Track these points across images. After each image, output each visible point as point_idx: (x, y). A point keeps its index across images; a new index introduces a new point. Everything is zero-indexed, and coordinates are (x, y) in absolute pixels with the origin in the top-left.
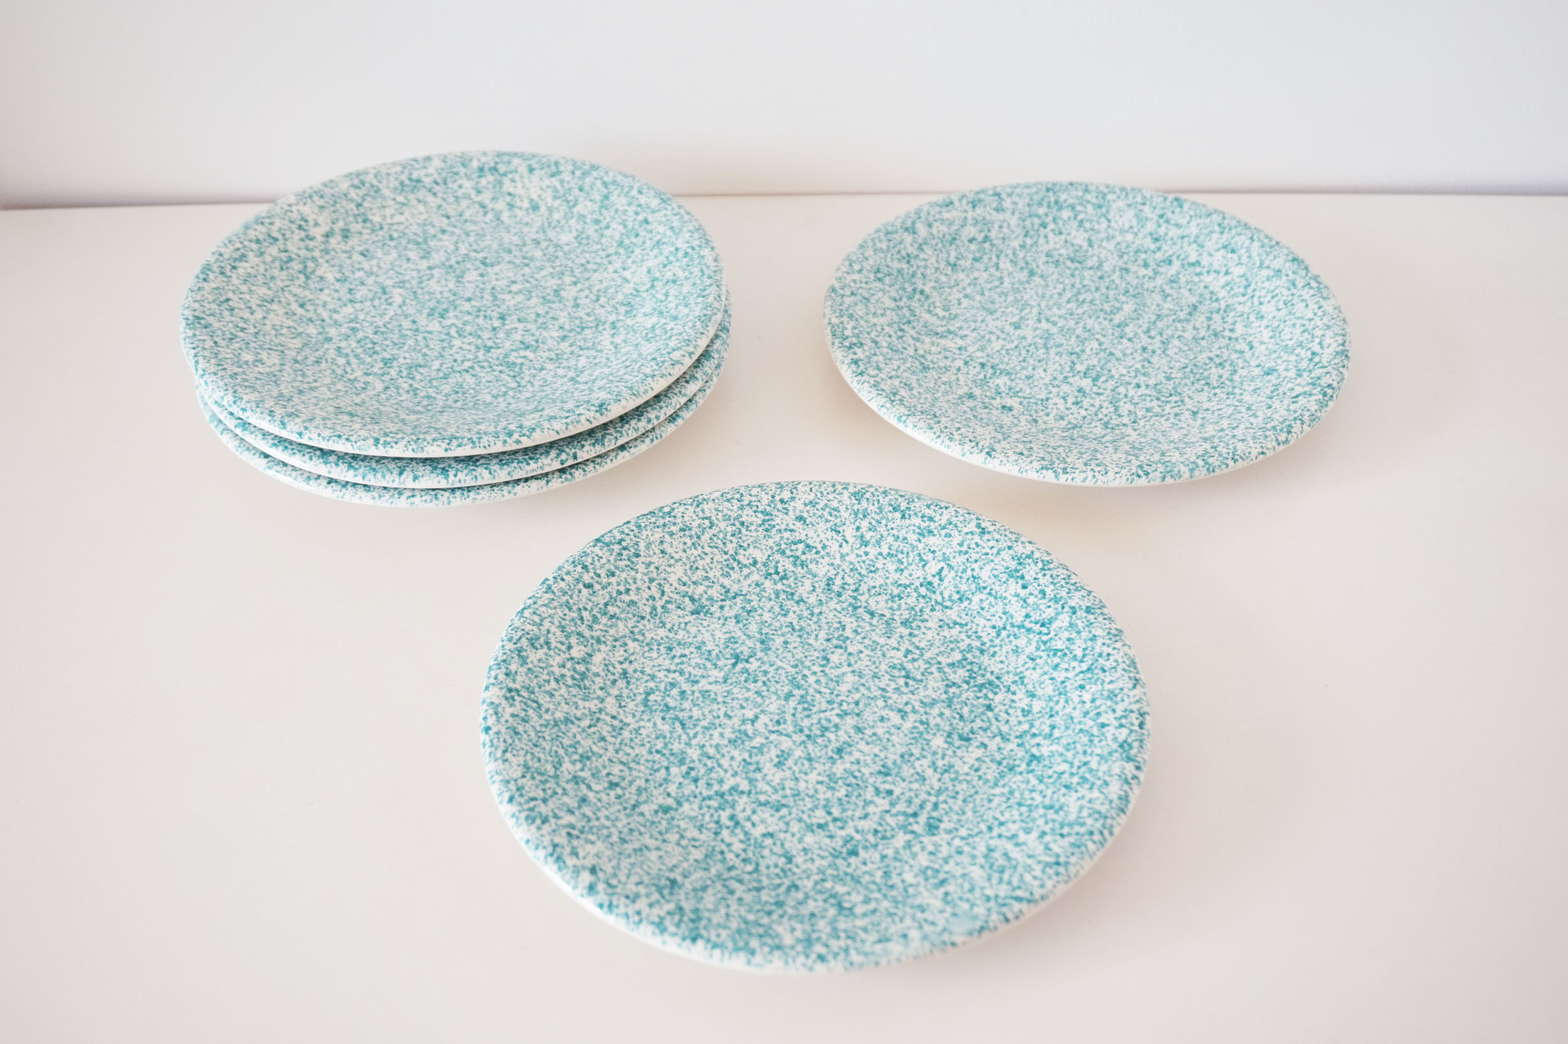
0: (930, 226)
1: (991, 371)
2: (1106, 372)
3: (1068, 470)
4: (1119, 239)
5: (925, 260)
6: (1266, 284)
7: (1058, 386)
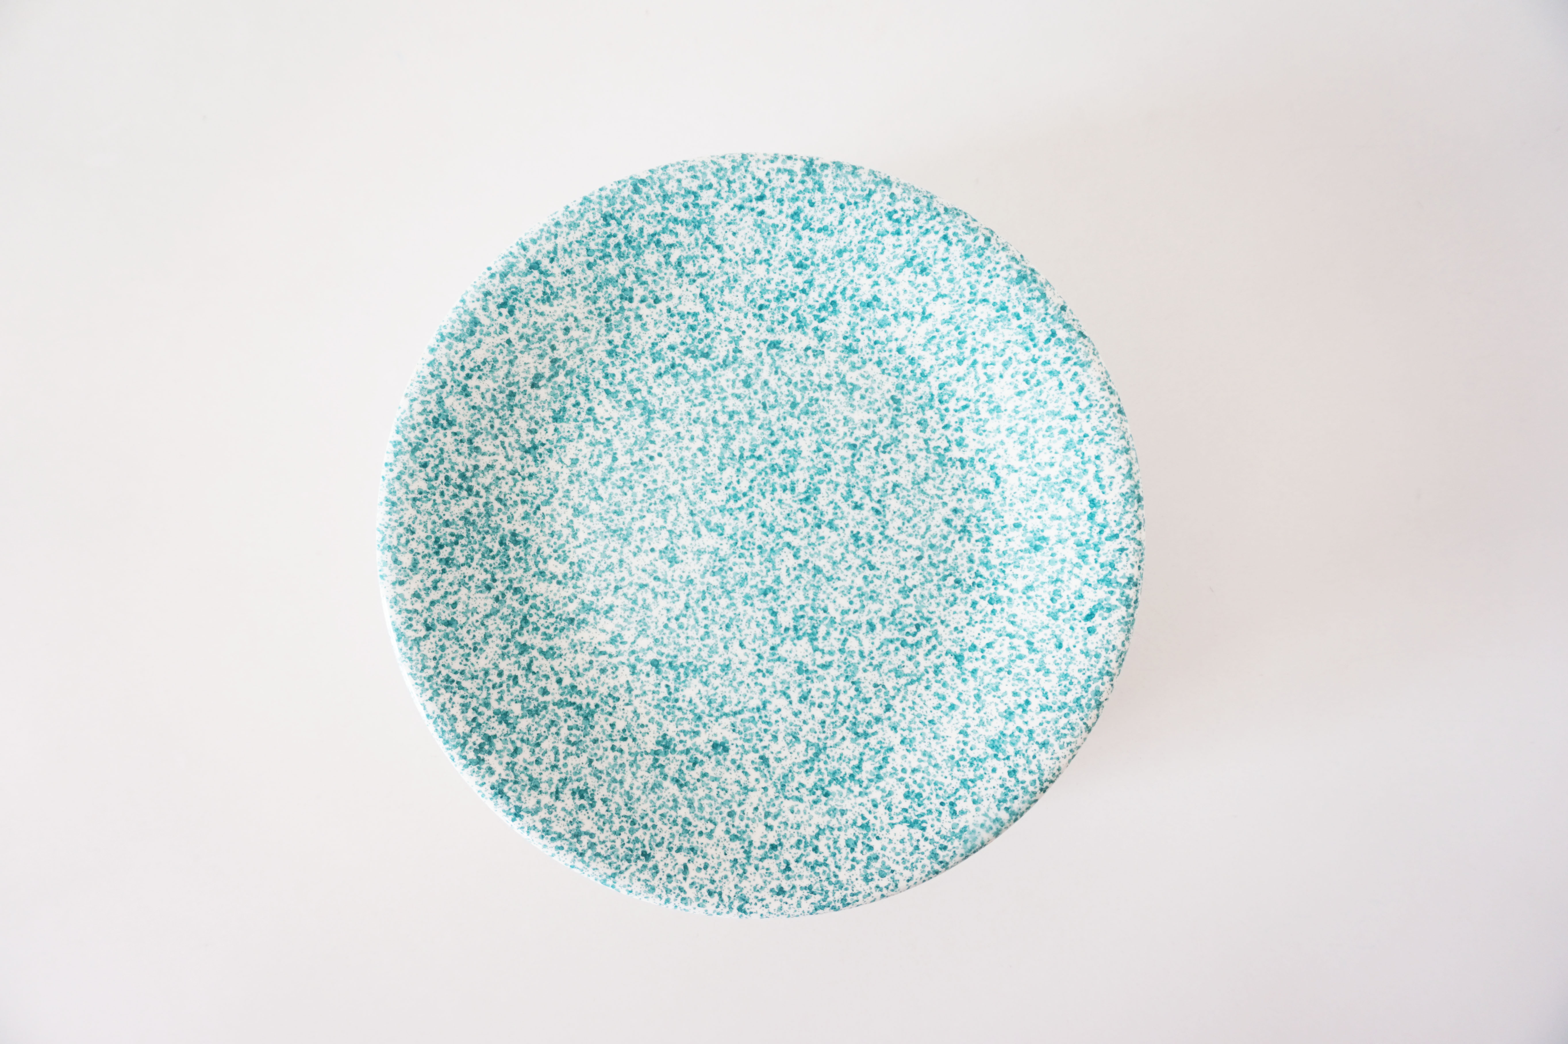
0: (466, 392)
1: (672, 674)
2: (822, 615)
3: (849, 899)
4: (745, 279)
5: (490, 467)
6: (989, 338)
7: (770, 672)
